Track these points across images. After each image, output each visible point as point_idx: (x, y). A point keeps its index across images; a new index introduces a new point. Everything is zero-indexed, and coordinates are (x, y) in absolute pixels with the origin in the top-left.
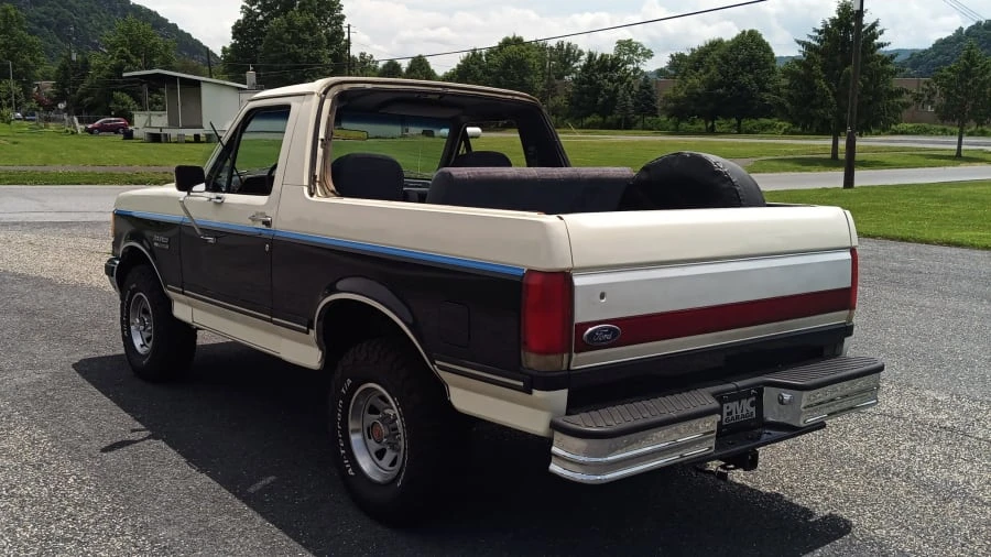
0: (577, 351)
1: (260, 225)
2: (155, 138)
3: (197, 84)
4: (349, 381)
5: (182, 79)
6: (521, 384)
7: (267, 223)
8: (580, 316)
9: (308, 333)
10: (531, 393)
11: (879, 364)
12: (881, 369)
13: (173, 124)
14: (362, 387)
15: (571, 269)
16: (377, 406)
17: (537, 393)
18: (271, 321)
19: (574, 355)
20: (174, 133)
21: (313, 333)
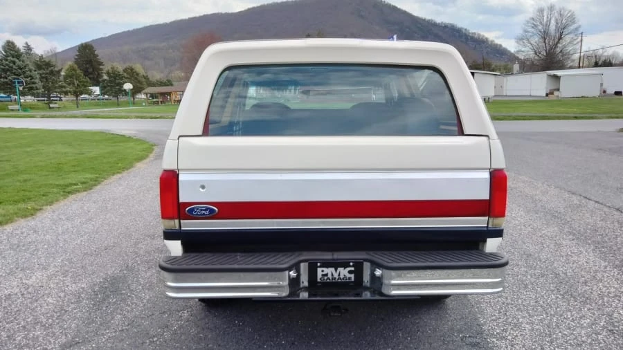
15: (178, 169)
19: (181, 221)
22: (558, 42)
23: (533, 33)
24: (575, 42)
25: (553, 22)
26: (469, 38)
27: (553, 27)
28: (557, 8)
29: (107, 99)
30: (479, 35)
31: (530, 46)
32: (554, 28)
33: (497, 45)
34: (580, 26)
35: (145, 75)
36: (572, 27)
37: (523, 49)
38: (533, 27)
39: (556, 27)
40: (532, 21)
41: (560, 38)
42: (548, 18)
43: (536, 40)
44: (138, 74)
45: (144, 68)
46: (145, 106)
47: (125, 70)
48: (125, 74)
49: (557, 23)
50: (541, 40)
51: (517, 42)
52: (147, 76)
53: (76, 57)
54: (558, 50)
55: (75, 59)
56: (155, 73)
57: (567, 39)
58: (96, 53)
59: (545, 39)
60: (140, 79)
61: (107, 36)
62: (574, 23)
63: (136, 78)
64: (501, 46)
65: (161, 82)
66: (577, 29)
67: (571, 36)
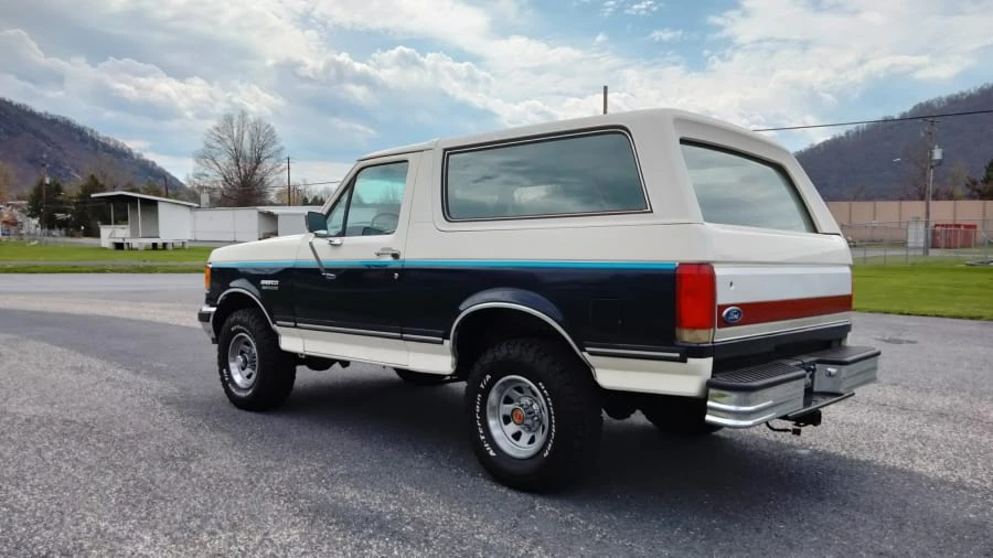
0: (719, 327)
1: (389, 259)
2: (119, 246)
3: (155, 203)
4: (488, 377)
5: (141, 199)
6: (677, 355)
7: (396, 256)
8: (721, 299)
9: (442, 343)
10: (686, 362)
11: (876, 351)
12: (878, 354)
13: (134, 235)
14: (500, 381)
15: (714, 262)
16: (512, 396)
17: (690, 360)
18: (401, 338)
19: (717, 330)
20: (135, 243)
21: (448, 343)
22: (255, 168)
23: (219, 149)
24: (278, 170)
25: (246, 137)
26: (99, 145)
27: (247, 145)
28: (251, 118)
30: (117, 143)
31: (217, 169)
32: (249, 146)
33: (147, 161)
34: (282, 149)
36: (272, 149)
37: (206, 172)
38: (218, 142)
39: (252, 145)
40: (216, 132)
41: (258, 161)
42: (238, 131)
43: (225, 160)
49: (252, 140)
50: (232, 162)
51: (198, 162)
54: (256, 178)
57: (267, 164)
59: (238, 161)
62: (274, 143)
64: (154, 163)
66: (278, 151)
67: (273, 160)
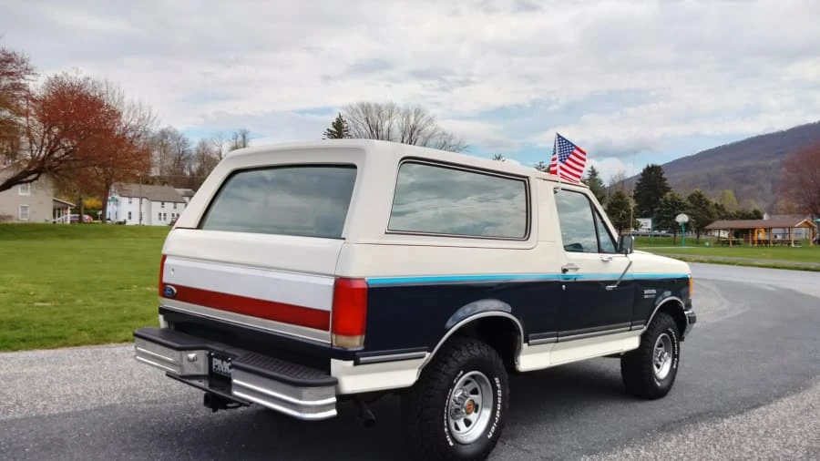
29: (663, 236)
35: (719, 204)
44: (707, 203)
45: (736, 196)
46: (710, 246)
47: (691, 198)
48: (689, 203)
52: (722, 205)
53: (639, 182)
55: (638, 184)
56: (752, 201)
58: (664, 176)
60: (709, 208)
61: (695, 154)
63: (704, 209)
65: (743, 214)
